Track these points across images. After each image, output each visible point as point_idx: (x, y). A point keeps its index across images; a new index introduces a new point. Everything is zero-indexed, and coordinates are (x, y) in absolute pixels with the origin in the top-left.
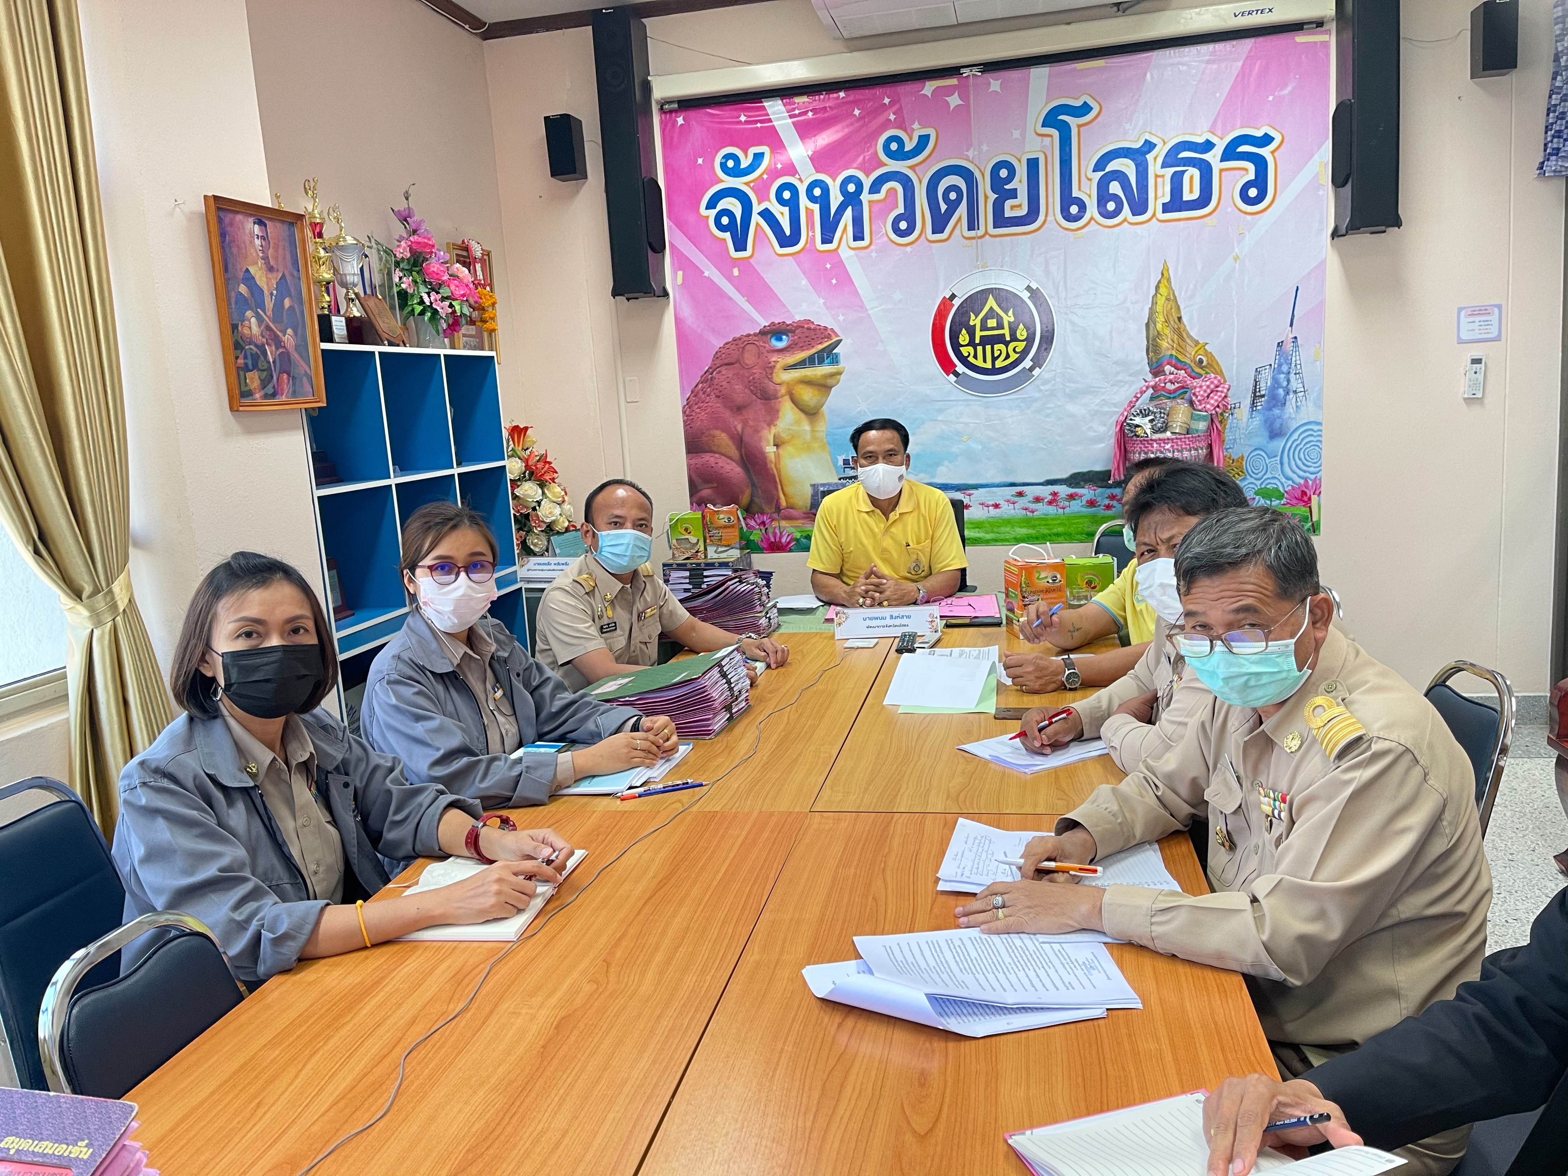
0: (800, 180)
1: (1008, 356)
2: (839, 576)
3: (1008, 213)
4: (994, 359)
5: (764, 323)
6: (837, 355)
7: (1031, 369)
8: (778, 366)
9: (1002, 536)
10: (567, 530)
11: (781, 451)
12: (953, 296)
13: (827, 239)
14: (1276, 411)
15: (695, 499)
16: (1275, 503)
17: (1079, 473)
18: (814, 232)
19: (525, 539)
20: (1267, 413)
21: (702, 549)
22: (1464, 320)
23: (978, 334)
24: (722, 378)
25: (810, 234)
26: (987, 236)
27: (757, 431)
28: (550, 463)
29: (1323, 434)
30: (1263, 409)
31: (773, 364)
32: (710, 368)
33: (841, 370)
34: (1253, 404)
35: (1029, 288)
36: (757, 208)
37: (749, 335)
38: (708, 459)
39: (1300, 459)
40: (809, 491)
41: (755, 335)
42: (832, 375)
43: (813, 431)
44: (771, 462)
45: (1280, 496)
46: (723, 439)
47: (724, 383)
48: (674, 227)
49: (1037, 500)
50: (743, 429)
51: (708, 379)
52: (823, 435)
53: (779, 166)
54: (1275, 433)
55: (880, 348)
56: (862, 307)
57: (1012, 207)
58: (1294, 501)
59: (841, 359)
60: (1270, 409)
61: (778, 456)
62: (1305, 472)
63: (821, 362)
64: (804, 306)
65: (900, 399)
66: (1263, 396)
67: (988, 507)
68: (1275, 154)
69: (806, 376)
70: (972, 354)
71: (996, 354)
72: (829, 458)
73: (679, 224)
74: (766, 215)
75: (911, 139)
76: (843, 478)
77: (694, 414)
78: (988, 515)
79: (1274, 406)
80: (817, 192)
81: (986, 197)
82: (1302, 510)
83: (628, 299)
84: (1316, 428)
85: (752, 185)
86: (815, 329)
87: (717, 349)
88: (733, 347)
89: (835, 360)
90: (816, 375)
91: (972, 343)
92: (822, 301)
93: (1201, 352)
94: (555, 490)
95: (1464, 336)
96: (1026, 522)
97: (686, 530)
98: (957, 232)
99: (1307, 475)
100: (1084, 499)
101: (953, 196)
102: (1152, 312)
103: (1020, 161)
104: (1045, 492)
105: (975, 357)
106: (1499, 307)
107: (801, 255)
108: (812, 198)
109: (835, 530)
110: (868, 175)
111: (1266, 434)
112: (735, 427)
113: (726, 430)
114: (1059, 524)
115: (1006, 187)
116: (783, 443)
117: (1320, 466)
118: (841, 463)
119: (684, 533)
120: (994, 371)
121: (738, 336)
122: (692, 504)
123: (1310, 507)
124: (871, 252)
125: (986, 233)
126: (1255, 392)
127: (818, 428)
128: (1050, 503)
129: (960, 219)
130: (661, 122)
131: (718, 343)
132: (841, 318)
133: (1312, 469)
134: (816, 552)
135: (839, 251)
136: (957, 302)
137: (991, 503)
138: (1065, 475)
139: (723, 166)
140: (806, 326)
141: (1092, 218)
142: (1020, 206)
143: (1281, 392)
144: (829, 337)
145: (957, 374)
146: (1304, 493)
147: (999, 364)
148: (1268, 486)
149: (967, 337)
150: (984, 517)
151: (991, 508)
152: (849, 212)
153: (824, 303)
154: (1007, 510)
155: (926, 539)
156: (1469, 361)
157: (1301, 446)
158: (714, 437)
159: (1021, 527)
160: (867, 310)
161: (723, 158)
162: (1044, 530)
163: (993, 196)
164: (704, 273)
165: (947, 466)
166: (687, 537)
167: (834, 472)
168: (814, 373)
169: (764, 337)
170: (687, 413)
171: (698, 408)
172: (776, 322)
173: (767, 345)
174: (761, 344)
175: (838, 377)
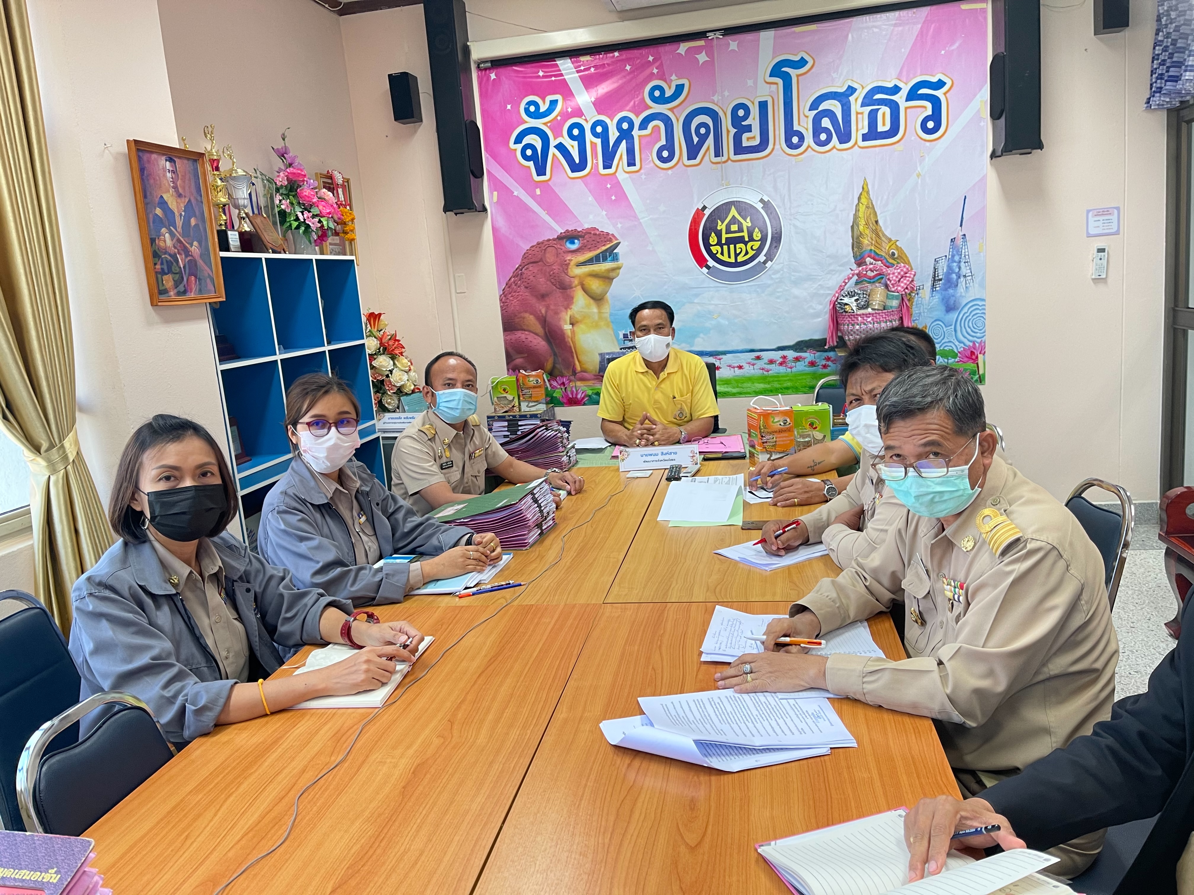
0: (586, 120)
1: (747, 253)
2: (621, 423)
3: (745, 144)
4: (736, 255)
5: (560, 230)
6: (616, 254)
7: (765, 262)
8: (572, 263)
9: (745, 390)
10: (413, 392)
11: (575, 328)
12: (704, 208)
13: (607, 165)
14: (951, 291)
15: (511, 366)
16: (951, 361)
17: (802, 341)
18: (597, 160)
19: (381, 399)
20: (943, 293)
21: (517, 404)
22: (1091, 219)
23: (724, 236)
24: (529, 273)
25: (595, 161)
26: (729, 162)
27: (557, 313)
28: (399, 341)
29: (986, 308)
30: (940, 289)
31: (568, 261)
32: (520, 266)
33: (620, 265)
34: (933, 286)
35: (762, 201)
36: (553, 142)
37: (549, 240)
38: (521, 335)
39: (969, 327)
40: (598, 359)
41: (554, 240)
42: (614, 270)
43: (600, 313)
44: (568, 337)
45: (955, 356)
46: (531, 320)
47: (531, 277)
48: (490, 158)
50: (546, 312)
51: (518, 274)
52: (607, 315)
53: (570, 110)
54: (950, 309)
55: (650, 248)
56: (635, 217)
57: (748, 139)
58: (966, 359)
59: (620, 257)
60: (946, 290)
61: (573, 332)
62: (973, 336)
63: (605, 259)
64: (591, 217)
65: (666, 287)
66: (940, 280)
67: (734, 368)
68: (947, 95)
69: (593, 271)
70: (720, 251)
71: (738, 251)
72: (612, 333)
73: (494, 156)
74: (560, 147)
75: (670, 88)
76: (624, 348)
77: (508, 301)
79: (949, 287)
80: (599, 129)
81: (728, 131)
82: (971, 366)
83: (456, 214)
84: (980, 303)
85: (549, 125)
86: (599, 235)
87: (525, 251)
88: (538, 249)
89: (615, 258)
90: (601, 270)
91: (719, 243)
93: (893, 247)
94: (403, 362)
95: (1092, 231)
96: (763, 379)
98: (707, 158)
99: (975, 339)
101: (703, 131)
102: (856, 217)
103: (753, 103)
105: (722, 254)
106: (1118, 209)
107: (588, 177)
108: (595, 134)
109: (618, 388)
110: (637, 115)
111: (943, 308)
112: (540, 311)
113: (534, 313)
114: (788, 380)
115: (743, 123)
116: (577, 322)
117: (985, 332)
118: (621, 336)
119: (503, 392)
120: (736, 264)
121: (541, 240)
122: (508, 370)
123: (977, 364)
124: (642, 175)
125: (729, 159)
126: (934, 277)
127: (604, 310)
128: (781, 364)
129: (708, 149)
130: (478, 77)
131: (525, 246)
132: (619, 225)
133: (978, 335)
134: (604, 406)
135: (617, 174)
136: (707, 212)
138: (792, 343)
139: (527, 110)
140: (593, 232)
141: (809, 147)
142: (754, 138)
143: (954, 276)
144: (610, 240)
145: (708, 267)
146: (972, 353)
147: (740, 259)
148: (946, 348)
149: (716, 239)
152: (623, 145)
153: (606, 215)
154: (748, 370)
155: (687, 393)
156: (1096, 250)
157: (970, 317)
158: (524, 318)
159: (759, 383)
160: (639, 220)
161: (526, 104)
162: (776, 385)
163: (733, 131)
164: (513, 193)
165: (703, 338)
166: (505, 395)
167: (616, 343)
168: (600, 268)
169: (560, 241)
170: (503, 300)
171: (512, 296)
172: (570, 230)
173: (563, 248)
174: (559, 246)
175: (618, 271)
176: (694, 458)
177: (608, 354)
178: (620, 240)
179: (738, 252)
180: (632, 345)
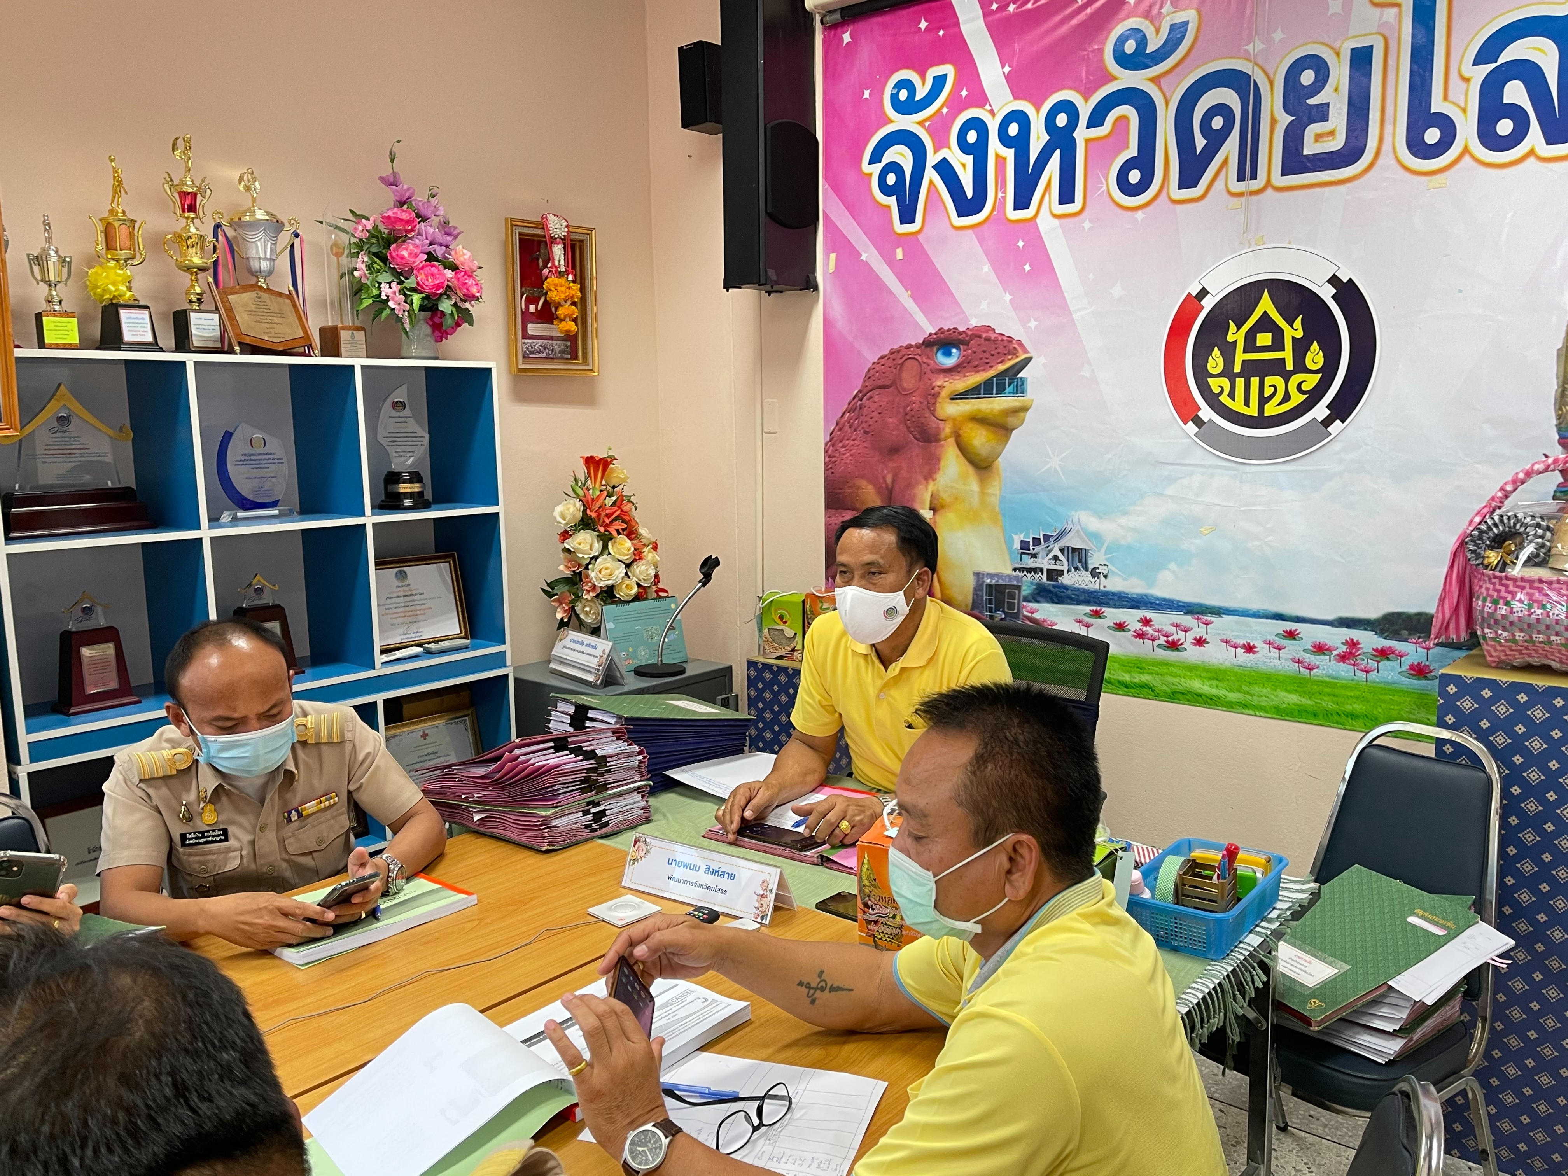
0: (992, 112)
1: (1287, 398)
3: (1309, 148)
4: (1263, 401)
5: (929, 329)
6: (1023, 381)
7: (1327, 422)
8: (944, 393)
9: (1255, 701)
11: (938, 517)
12: (1204, 293)
13: (1022, 202)
17: (1399, 615)
18: (1004, 192)
19: (573, 606)
21: (799, 647)
23: (1240, 356)
24: (874, 406)
25: (1000, 195)
26: (1270, 190)
27: (910, 486)
31: (937, 389)
32: (860, 391)
33: (1028, 404)
35: (1334, 280)
36: (932, 159)
37: (909, 346)
40: (970, 583)
41: (918, 346)
42: (1015, 411)
43: (983, 493)
46: (870, 492)
47: (876, 414)
48: (830, 189)
49: (1320, 649)
50: (893, 481)
51: (855, 408)
52: (994, 500)
53: (965, 94)
55: (1086, 372)
56: (1063, 306)
57: (1318, 137)
59: (1029, 387)
61: (935, 522)
63: (1001, 390)
64: (984, 304)
65: (1108, 457)
67: (1236, 648)
69: (979, 410)
70: (1227, 390)
71: (1268, 392)
72: (1001, 536)
73: (836, 188)
75: (1157, 31)
76: (1021, 570)
77: (837, 454)
78: (1235, 661)
80: (1014, 129)
81: (1274, 121)
83: (769, 293)
85: (927, 124)
86: (996, 340)
87: (870, 365)
88: (890, 363)
89: (1020, 389)
90: (992, 410)
91: (1227, 372)
92: (1008, 297)
94: (623, 545)
96: (1298, 684)
97: (781, 617)
98: (1219, 184)
100: (1407, 662)
101: (1217, 123)
103: (1338, 54)
104: (1337, 637)
105: (1232, 396)
107: (986, 226)
108: (1005, 139)
110: (1087, 98)
112: (884, 478)
113: (874, 479)
114: (1357, 698)
115: (1309, 102)
116: (943, 507)
118: (1017, 545)
119: (778, 621)
120: (1261, 421)
121: (896, 347)
124: (1084, 221)
125: (1269, 183)
127: (990, 491)
128: (1343, 658)
129: (1225, 162)
130: (825, 41)
131: (871, 356)
132: (1033, 324)
135: (1038, 220)
136: (1208, 303)
137: (1241, 642)
138: (1373, 614)
139: (894, 98)
140: (984, 335)
141: (1466, 150)
142: (1332, 133)
144: (1014, 353)
145: (1199, 422)
147: (1271, 410)
149: (1221, 361)
150: (1227, 664)
151: (1240, 651)
152: (1056, 159)
153: (1011, 301)
154: (1265, 658)
158: (859, 488)
159: (1289, 692)
160: (1070, 313)
161: (894, 87)
162: (1328, 704)
163: (1285, 119)
164: (861, 255)
165: (1173, 572)
166: (781, 627)
167: (1007, 558)
168: (990, 406)
169: (928, 349)
170: (830, 452)
171: (843, 447)
172: (946, 328)
173: (932, 362)
174: (925, 360)
175: (1022, 414)
176: (765, 901)
177: (991, 576)
178: (1032, 353)
179: (1266, 395)
180: (1035, 566)
